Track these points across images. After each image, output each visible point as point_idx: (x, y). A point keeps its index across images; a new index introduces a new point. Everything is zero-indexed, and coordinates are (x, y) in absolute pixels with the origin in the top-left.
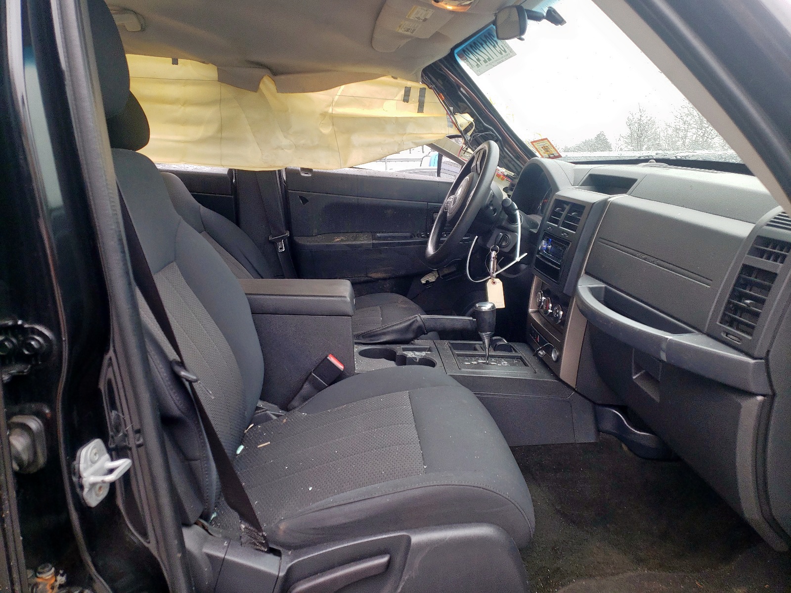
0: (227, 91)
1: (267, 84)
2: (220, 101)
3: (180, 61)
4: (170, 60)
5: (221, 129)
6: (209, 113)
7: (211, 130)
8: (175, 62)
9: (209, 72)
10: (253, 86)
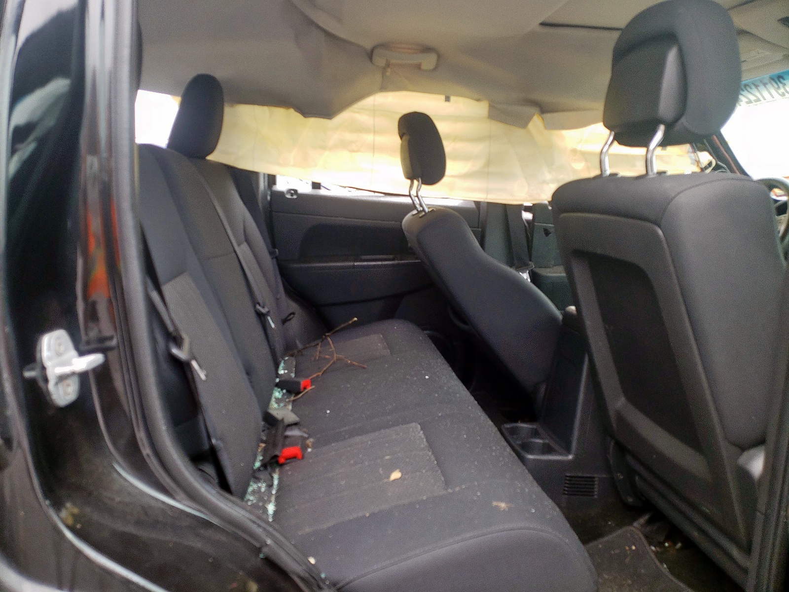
0: (497, 127)
1: (536, 122)
2: (489, 138)
3: (452, 98)
4: (443, 97)
5: (488, 163)
6: (478, 148)
7: (477, 165)
8: (447, 99)
9: (481, 108)
10: (522, 122)
